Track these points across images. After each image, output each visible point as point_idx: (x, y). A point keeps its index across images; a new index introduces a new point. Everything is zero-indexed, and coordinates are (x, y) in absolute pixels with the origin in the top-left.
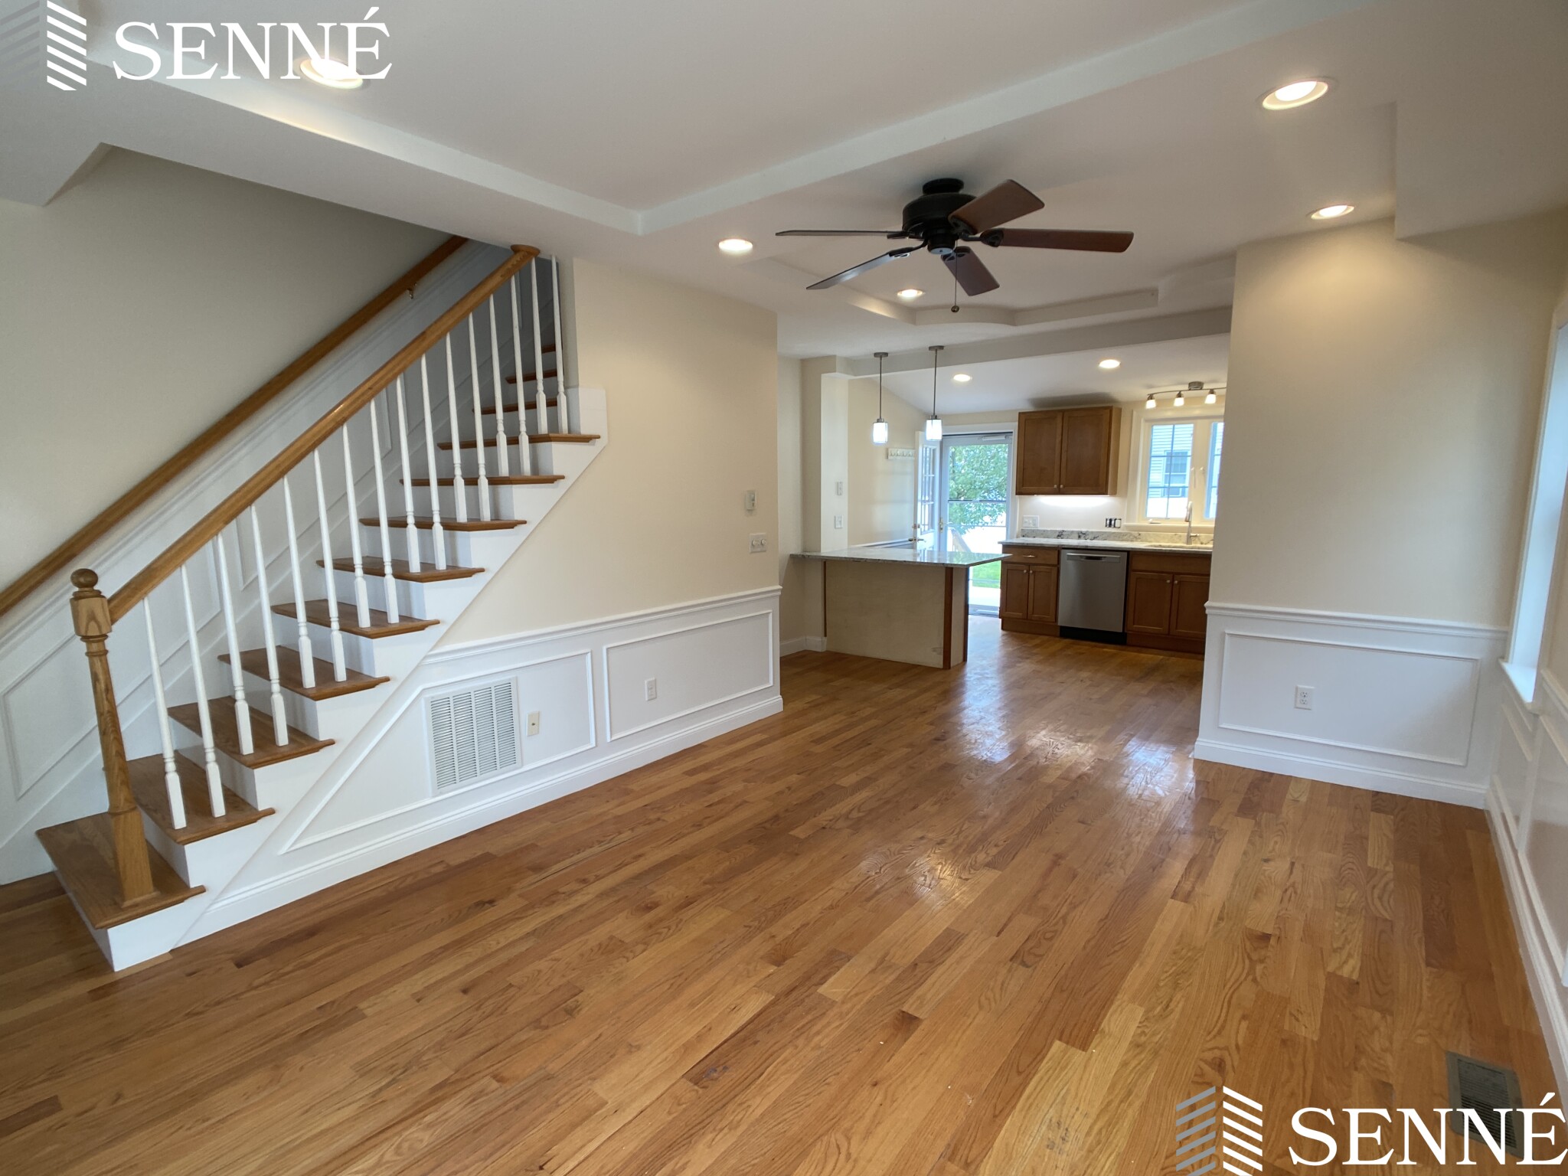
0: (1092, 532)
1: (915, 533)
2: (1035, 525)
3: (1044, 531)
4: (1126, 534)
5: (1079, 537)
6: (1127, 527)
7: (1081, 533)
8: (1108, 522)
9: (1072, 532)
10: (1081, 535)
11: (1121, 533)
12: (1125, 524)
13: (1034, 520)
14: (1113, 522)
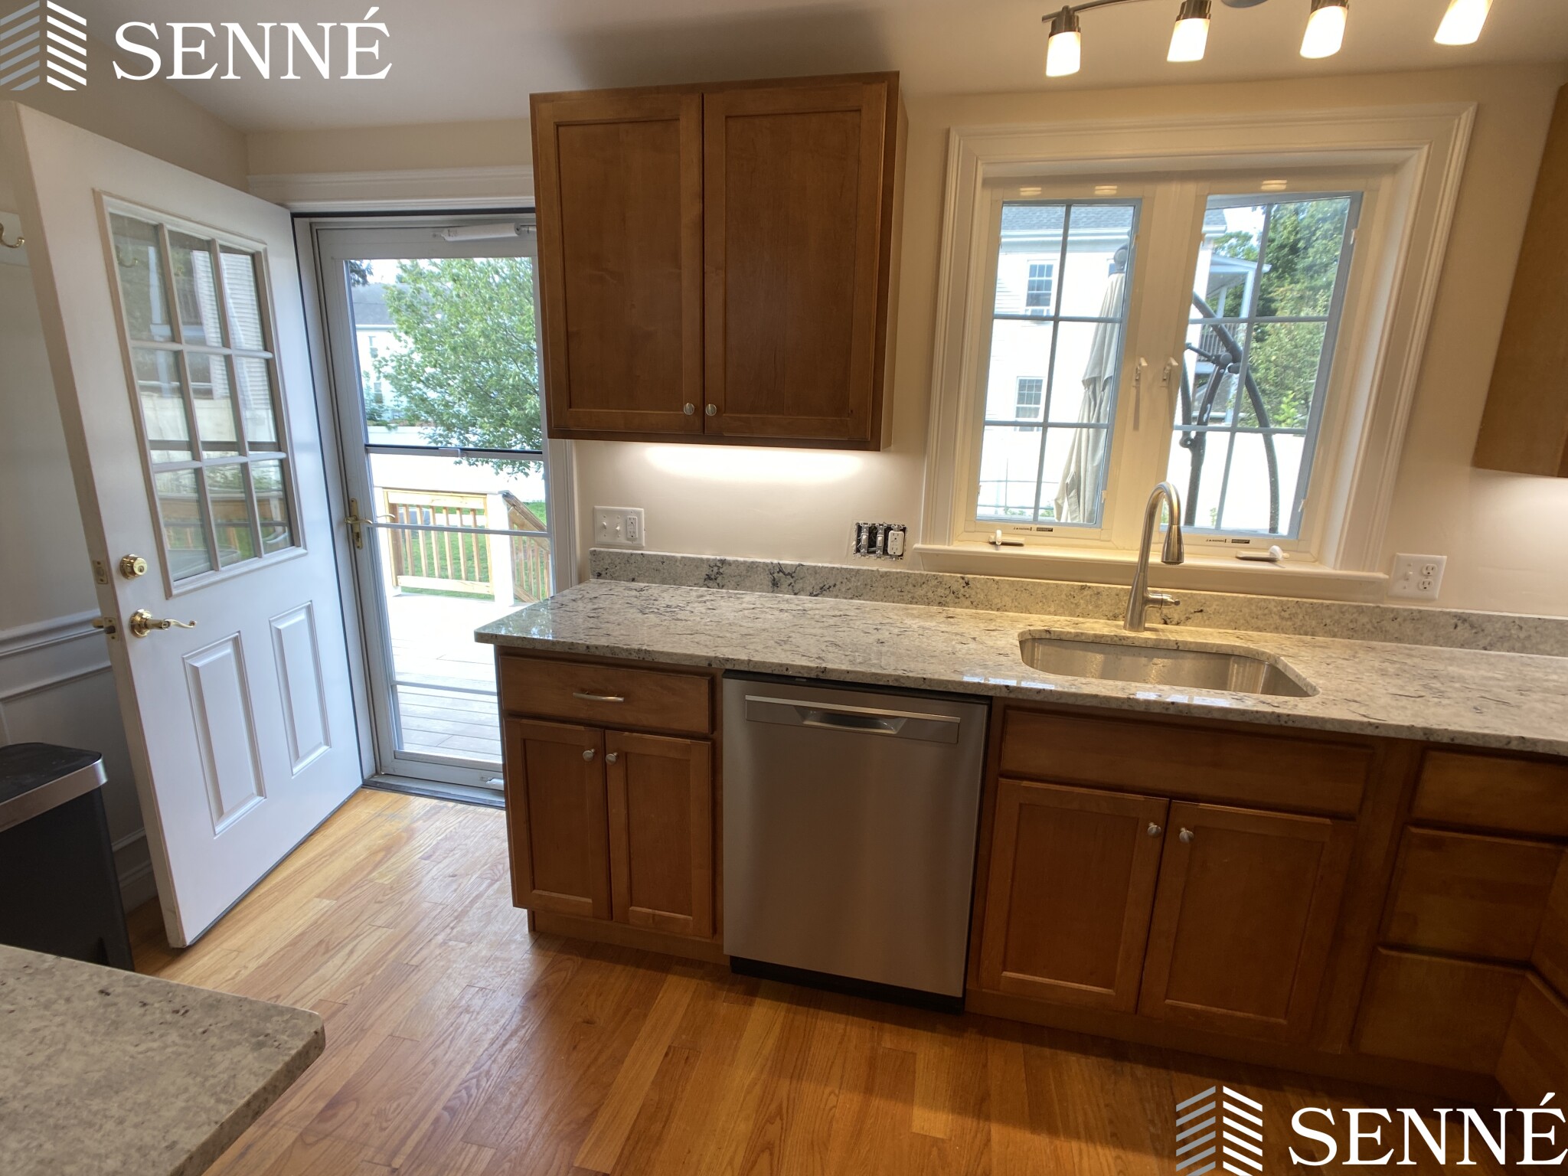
0: (815, 570)
1: (110, 600)
2: (632, 538)
3: (663, 560)
4: (924, 581)
5: (775, 584)
6: (924, 555)
7: (780, 569)
8: (864, 537)
9: (752, 567)
10: (780, 579)
11: (908, 576)
12: (916, 546)
13: (630, 523)
14: (880, 538)
